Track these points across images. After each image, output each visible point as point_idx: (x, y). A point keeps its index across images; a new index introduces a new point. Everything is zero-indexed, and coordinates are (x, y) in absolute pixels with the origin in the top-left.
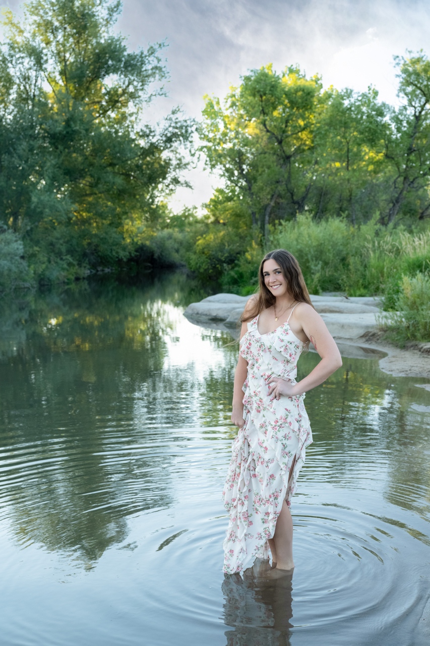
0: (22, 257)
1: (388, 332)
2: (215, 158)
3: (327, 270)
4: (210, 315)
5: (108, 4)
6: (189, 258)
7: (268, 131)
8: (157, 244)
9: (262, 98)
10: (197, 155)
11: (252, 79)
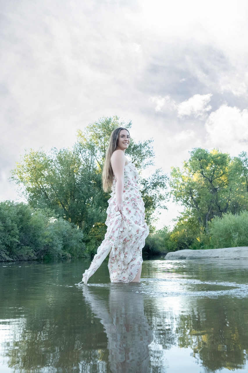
0: (83, 241)
2: (178, 196)
3: (242, 237)
6: (167, 244)
7: (204, 177)
8: (150, 242)
9: (200, 161)
10: (169, 195)
11: (195, 152)
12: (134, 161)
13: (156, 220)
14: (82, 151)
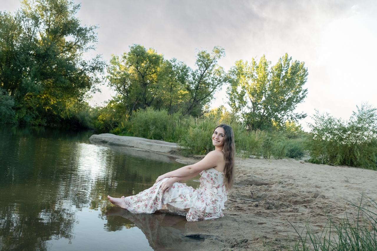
0: (13, 108)
1: (181, 151)
2: (113, 81)
3: (157, 130)
4: (101, 140)
5: (74, 5)
6: (95, 122)
7: (138, 71)
8: (81, 117)
9: (137, 56)
10: (105, 79)
11: (134, 48)
12: (78, 42)
13: (90, 97)
14: (24, 19)
